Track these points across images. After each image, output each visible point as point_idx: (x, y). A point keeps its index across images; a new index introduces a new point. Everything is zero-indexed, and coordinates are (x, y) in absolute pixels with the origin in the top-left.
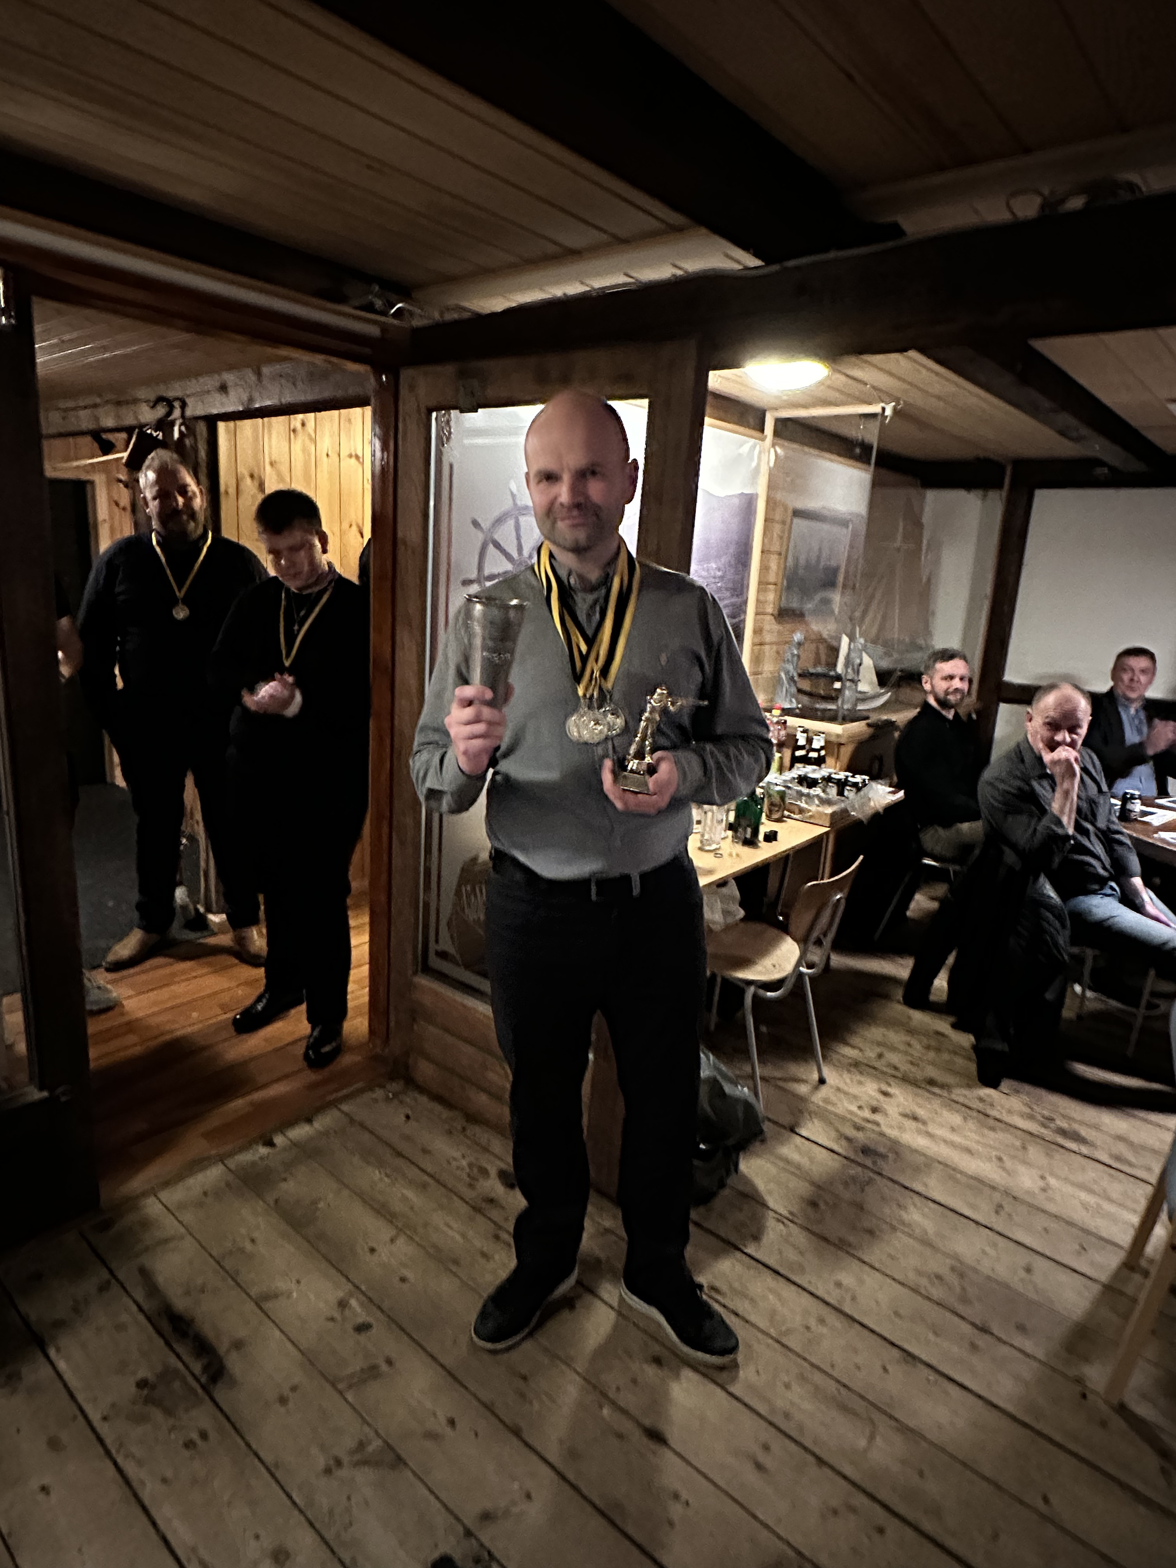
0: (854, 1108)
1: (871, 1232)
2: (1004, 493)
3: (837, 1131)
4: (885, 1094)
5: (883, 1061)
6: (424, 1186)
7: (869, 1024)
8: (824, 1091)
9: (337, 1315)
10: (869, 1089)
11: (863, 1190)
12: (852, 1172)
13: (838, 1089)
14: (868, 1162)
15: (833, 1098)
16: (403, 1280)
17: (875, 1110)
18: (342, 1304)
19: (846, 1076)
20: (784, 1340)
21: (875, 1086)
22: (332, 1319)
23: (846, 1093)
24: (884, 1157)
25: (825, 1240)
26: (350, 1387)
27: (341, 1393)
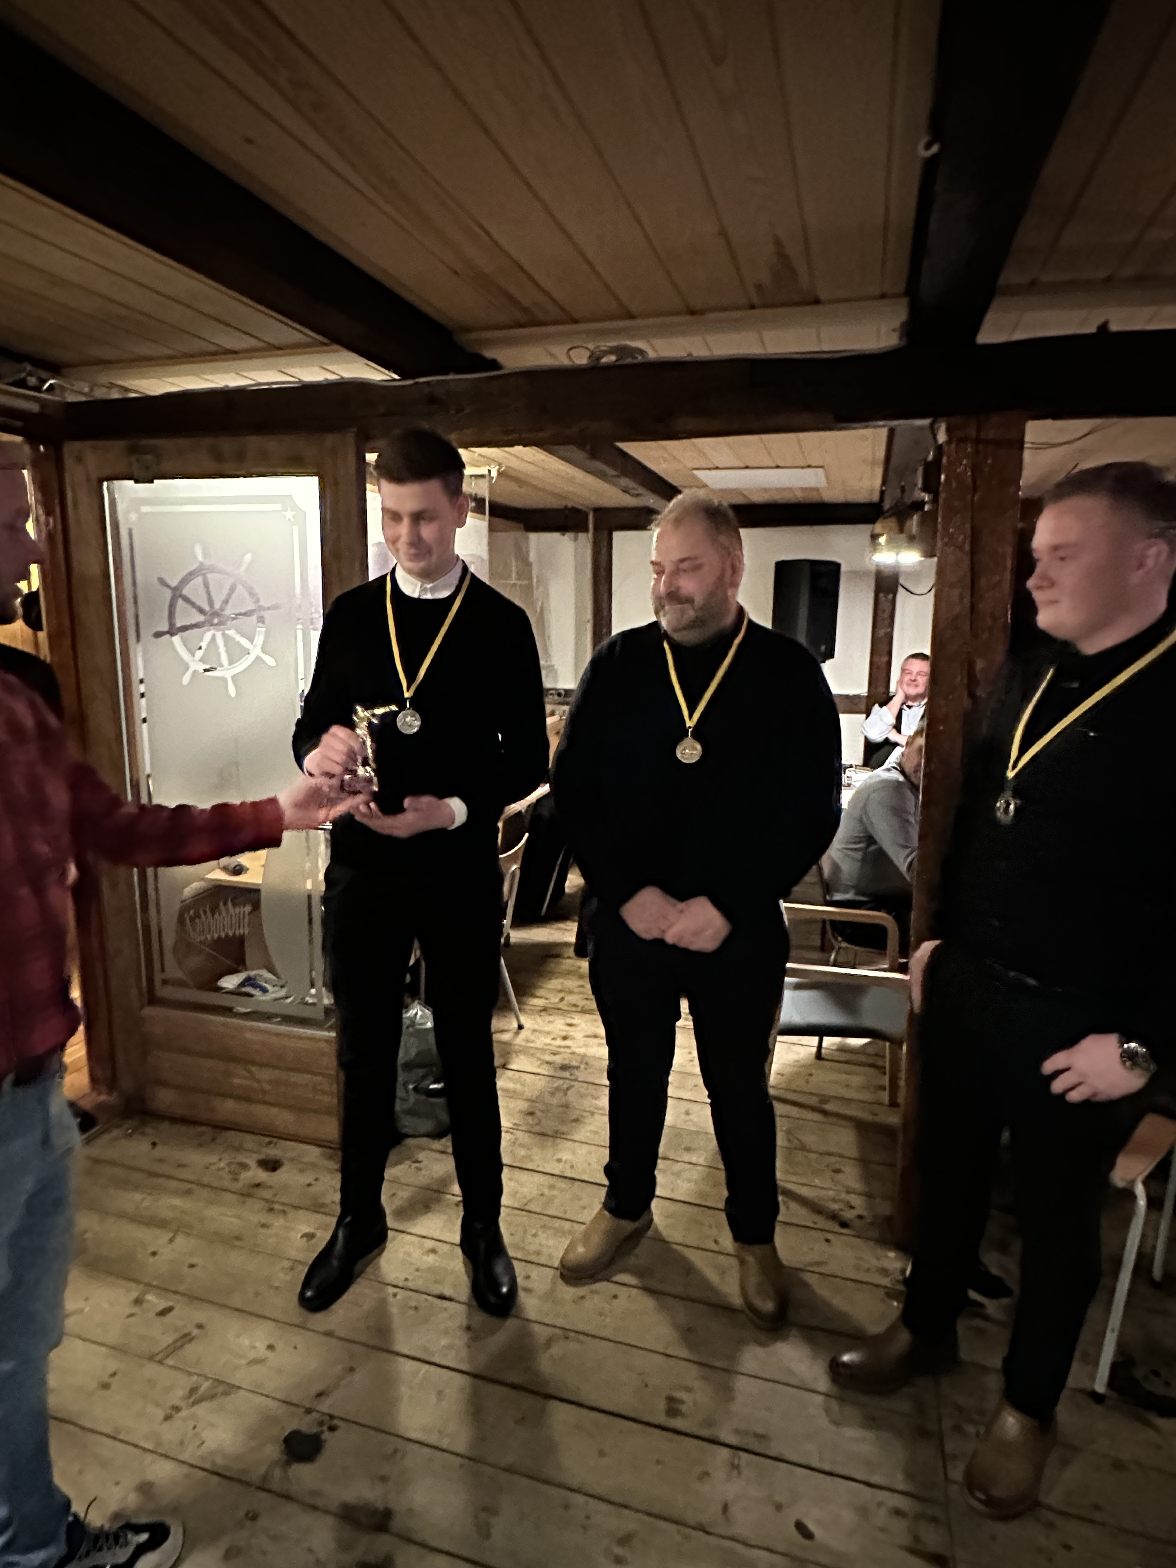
0: (548, 1040)
1: (576, 1120)
2: (590, 534)
3: (539, 1059)
4: (570, 1025)
5: (565, 1002)
6: (188, 1192)
7: (550, 979)
8: (523, 1034)
9: (135, 1310)
10: (558, 1024)
11: (566, 1094)
12: (555, 1085)
13: (534, 1031)
14: (566, 1074)
15: (532, 1038)
16: (192, 1266)
17: (565, 1038)
18: (138, 1302)
19: (539, 1020)
20: (528, 1208)
21: (563, 1021)
22: (131, 1315)
23: (541, 1032)
24: (577, 1068)
25: (543, 1134)
26: (168, 1356)
27: (160, 1362)
